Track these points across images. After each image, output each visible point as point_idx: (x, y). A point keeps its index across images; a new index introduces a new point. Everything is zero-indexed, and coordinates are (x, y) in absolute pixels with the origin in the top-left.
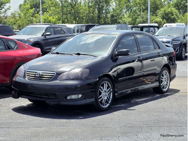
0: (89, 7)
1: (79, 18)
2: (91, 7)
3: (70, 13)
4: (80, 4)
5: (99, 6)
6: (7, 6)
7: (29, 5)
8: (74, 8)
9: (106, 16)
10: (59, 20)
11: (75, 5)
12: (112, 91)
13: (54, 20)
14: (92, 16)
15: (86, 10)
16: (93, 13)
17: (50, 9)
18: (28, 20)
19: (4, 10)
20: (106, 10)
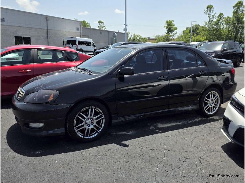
0: (229, 31)
1: (221, 38)
2: (230, 30)
3: (215, 35)
4: (223, 29)
5: (236, 30)
6: (175, 32)
7: (189, 30)
8: (218, 32)
9: (241, 37)
10: (206, 40)
11: (219, 30)
12: (104, 117)
13: (203, 40)
14: (230, 37)
15: (226, 33)
16: (231, 35)
17: (202, 33)
18: (186, 40)
19: (173, 34)
20: (241, 32)
